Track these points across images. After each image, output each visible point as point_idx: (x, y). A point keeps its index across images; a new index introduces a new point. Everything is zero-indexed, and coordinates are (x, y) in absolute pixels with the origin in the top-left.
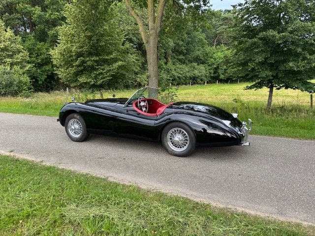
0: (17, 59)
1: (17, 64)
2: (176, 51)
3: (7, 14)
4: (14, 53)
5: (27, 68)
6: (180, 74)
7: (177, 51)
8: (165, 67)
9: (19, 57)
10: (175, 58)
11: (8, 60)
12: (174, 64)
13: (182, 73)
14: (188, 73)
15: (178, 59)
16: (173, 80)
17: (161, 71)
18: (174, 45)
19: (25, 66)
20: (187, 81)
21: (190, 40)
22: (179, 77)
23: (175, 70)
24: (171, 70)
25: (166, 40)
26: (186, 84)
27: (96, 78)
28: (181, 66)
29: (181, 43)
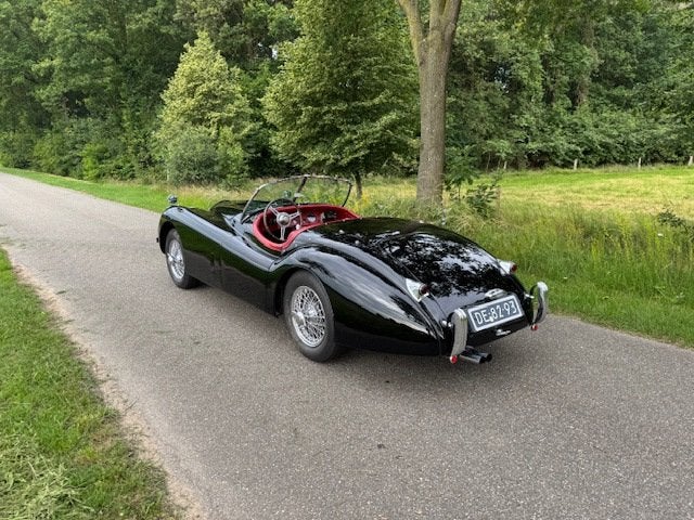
0: (229, 112)
1: (228, 122)
2: (605, 78)
3: (226, 25)
4: (226, 101)
5: (246, 131)
6: (610, 136)
7: (607, 76)
8: (565, 118)
9: (231, 110)
10: (600, 94)
11: (214, 114)
12: (594, 111)
13: (615, 133)
14: (634, 134)
15: (608, 96)
16: (585, 153)
17: (553, 131)
18: (598, 61)
19: (244, 127)
20: (631, 156)
21: (651, 45)
22: (605, 146)
23: (596, 126)
24: (583, 126)
25: (577, 52)
26: (625, 163)
27: (340, 151)
28: (614, 115)
29: (623, 55)
